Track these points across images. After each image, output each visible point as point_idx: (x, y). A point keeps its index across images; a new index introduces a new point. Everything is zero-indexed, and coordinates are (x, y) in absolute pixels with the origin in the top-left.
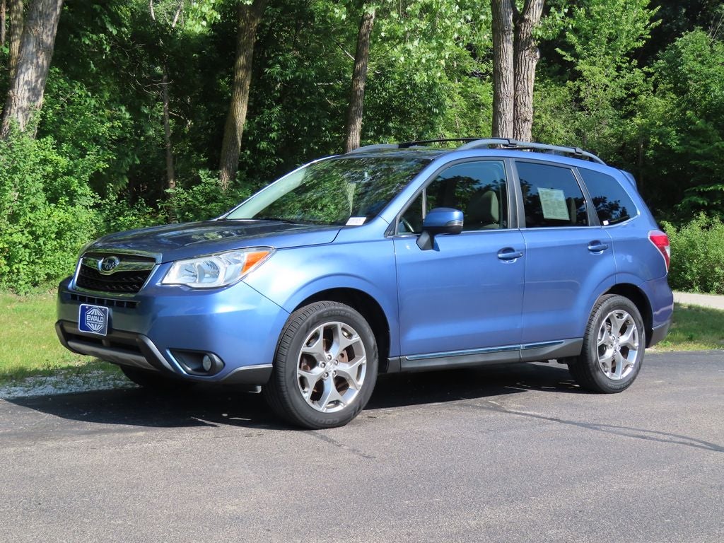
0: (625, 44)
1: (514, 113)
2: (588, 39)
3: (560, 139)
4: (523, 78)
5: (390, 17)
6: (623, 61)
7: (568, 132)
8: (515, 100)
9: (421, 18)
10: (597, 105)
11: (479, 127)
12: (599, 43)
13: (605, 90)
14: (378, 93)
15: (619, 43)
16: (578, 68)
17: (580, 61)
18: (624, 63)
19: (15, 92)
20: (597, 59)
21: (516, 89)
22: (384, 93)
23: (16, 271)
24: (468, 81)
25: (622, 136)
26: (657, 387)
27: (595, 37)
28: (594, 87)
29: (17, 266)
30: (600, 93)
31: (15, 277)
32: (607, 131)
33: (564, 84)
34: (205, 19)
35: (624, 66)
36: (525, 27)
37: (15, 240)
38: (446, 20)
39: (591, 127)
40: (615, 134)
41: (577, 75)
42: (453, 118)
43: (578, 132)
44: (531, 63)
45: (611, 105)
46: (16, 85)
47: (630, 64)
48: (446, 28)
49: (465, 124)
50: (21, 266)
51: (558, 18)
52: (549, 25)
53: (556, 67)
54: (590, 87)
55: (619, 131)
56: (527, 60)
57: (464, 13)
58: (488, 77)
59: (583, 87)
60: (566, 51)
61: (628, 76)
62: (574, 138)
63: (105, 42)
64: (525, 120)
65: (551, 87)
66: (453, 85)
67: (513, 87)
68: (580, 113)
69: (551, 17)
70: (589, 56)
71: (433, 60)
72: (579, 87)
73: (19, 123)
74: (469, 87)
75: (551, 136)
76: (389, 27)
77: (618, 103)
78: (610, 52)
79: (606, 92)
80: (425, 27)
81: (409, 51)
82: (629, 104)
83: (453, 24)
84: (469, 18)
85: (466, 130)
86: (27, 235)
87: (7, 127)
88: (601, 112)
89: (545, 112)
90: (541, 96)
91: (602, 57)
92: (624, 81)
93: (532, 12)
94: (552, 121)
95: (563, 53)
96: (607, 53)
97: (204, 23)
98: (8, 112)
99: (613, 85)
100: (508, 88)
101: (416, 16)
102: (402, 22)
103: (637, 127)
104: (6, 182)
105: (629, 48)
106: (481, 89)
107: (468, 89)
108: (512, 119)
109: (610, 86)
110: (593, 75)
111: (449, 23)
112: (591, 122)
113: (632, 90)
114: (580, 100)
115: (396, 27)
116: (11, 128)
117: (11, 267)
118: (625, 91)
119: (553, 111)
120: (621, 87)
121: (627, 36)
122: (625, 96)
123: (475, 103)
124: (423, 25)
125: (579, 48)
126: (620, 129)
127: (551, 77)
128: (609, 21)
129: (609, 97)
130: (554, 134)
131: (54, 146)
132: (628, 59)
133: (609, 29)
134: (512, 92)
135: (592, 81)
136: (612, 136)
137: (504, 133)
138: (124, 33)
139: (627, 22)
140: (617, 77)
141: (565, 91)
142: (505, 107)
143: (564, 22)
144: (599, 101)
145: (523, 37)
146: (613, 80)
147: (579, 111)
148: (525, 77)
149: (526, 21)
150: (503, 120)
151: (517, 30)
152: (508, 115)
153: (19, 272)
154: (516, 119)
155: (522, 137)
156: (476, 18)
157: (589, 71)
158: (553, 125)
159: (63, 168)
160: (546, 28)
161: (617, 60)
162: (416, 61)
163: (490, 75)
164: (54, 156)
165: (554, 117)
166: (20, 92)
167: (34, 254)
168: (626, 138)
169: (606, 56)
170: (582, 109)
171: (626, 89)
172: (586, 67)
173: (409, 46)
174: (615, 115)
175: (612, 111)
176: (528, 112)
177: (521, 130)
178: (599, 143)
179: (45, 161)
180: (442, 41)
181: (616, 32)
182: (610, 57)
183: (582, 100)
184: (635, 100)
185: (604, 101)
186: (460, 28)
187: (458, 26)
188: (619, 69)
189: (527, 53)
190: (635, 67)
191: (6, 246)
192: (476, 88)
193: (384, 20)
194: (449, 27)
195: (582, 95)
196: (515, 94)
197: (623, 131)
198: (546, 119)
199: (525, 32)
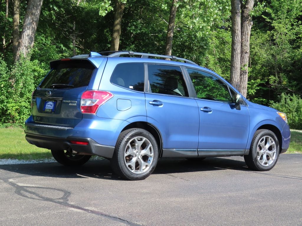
0: (295, 13)
1: (241, 49)
2: (277, 11)
3: (264, 58)
4: (245, 34)
5: (186, 8)
6: (294, 21)
7: (268, 55)
8: (242, 44)
9: (200, 8)
10: (282, 42)
11: (225, 53)
12: (283, 13)
13: (286, 35)
14: (179, 39)
15: (292, 13)
16: (272, 25)
17: (274, 21)
18: (295, 22)
19: (22, 40)
20: (282, 20)
21: (242, 39)
22: (181, 39)
23: (22, 118)
24: (219, 31)
25: (294, 58)
26: (296, 164)
27: (281, 10)
28: (281, 34)
29: (22, 116)
30: (283, 37)
31: (22, 121)
32: (287, 55)
33: (266, 32)
34: (107, 10)
35: (295, 24)
36: (246, 11)
37: (22, 105)
38: (211, 9)
39: (279, 53)
40: (291, 57)
41: (272, 28)
42: (212, 49)
43: (273, 55)
44: (249, 26)
45: (289, 43)
46: (22, 37)
47: (298, 23)
48: (211, 13)
49: (218, 51)
50: (24, 116)
51: (261, 7)
52: (257, 10)
53: (262, 24)
54: (279, 34)
55: (292, 55)
56: (247, 26)
57: (219, 6)
58: (229, 28)
59: (275, 34)
60: (267, 17)
61: (297, 28)
62: (271, 58)
63: (53, 15)
64: (246, 53)
65: (260, 34)
66: (212, 33)
67: (240, 38)
68: (274, 46)
69: (258, 6)
70: (278, 19)
71: (205, 26)
72: (273, 34)
73: (24, 54)
74: (220, 34)
75: (260, 57)
76: (186, 12)
77: (292, 42)
78: (288, 17)
79: (286, 37)
80: (202, 12)
81: (194, 23)
82: (298, 42)
83: (214, 11)
84: (221, 8)
85: (218, 54)
86: (27, 103)
87: (18, 56)
88: (284, 46)
89: (257, 46)
90: (255, 38)
91: (284, 19)
92: (295, 31)
93: (249, 4)
94: (260, 50)
95: (266, 18)
96: (287, 18)
97: (106, 12)
98: (19, 49)
99: (289, 33)
100: (238, 38)
101: (197, 7)
102: (192, 10)
103: (301, 53)
104: (20, 80)
105: (297, 15)
106: (226, 35)
107: (220, 35)
108: (240, 52)
109: (288, 33)
110: (280, 28)
111: (212, 10)
112: (279, 50)
113: (299, 35)
114: (273, 40)
115: (189, 12)
116: (20, 56)
117: (20, 116)
118: (295, 36)
119: (260, 45)
120: (293, 34)
121: (296, 10)
122: (296, 38)
123: (223, 41)
124: (201, 11)
125: (273, 15)
126: (293, 54)
127: (260, 29)
128: (288, 2)
129: (288, 39)
130: (261, 57)
131: (39, 64)
132: (297, 20)
133: (288, 6)
134: (240, 40)
135: (279, 31)
136: (289, 58)
137: (236, 58)
138: (62, 11)
139: (296, 3)
140: (292, 29)
141: (266, 36)
142: (237, 47)
143: (264, 9)
144: (283, 40)
145: (245, 15)
146: (290, 31)
147: (273, 45)
148: (246, 33)
149: (247, 8)
150: (236, 53)
151: (243, 12)
152: (239, 50)
153: (23, 119)
154: (242, 52)
155: (245, 60)
156: (224, 8)
157: (278, 26)
158: (260, 52)
159: (42, 74)
160: (256, 11)
161: (292, 21)
162: (197, 27)
163: (230, 27)
164: (38, 69)
165: (261, 48)
166: (24, 40)
167: (29, 111)
168: (296, 58)
169: (286, 19)
170: (274, 44)
171: (296, 35)
172: (277, 24)
173: (195, 21)
174: (290, 48)
175: (289, 46)
176: (247, 49)
177: (244, 57)
178: (283, 61)
179: (34, 71)
180: (209, 18)
181: (291, 7)
182: (288, 20)
183: (274, 40)
184: (300, 40)
185: (285, 40)
186: (217, 13)
187: (216, 12)
188: (292, 25)
189: (247, 22)
190: (300, 24)
191: (19, 107)
192: (223, 34)
193: (183, 9)
194: (212, 12)
195: (274, 38)
196: (242, 41)
197: (294, 55)
198: (257, 49)
199: (246, 13)
